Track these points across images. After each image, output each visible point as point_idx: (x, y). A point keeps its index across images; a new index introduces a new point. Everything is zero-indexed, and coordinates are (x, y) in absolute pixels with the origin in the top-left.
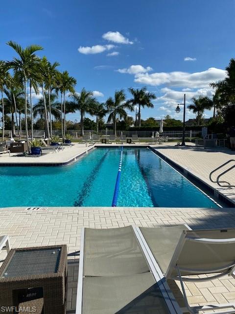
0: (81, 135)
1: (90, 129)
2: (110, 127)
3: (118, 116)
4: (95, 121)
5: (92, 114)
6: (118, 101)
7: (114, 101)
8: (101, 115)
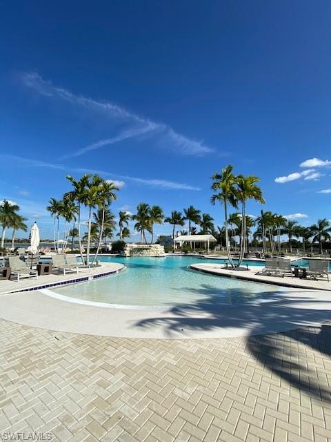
0: (290, 251)
1: (297, 247)
2: (316, 246)
3: (322, 238)
4: (302, 242)
5: (297, 236)
6: (321, 227)
7: (318, 227)
8: (307, 237)
